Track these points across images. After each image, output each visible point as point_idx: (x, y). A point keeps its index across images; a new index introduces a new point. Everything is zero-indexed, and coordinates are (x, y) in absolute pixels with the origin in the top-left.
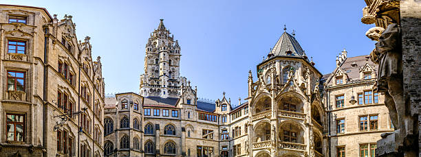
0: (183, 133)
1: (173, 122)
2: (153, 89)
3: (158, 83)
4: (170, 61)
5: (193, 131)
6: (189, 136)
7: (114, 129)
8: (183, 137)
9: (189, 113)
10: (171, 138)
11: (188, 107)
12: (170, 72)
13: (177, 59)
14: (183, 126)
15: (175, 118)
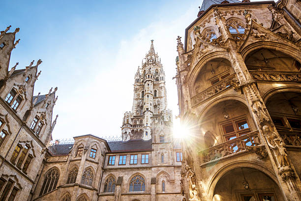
0: (153, 186)
1: (141, 172)
2: (135, 130)
3: (141, 121)
4: (156, 91)
5: (168, 181)
6: (163, 190)
7: (58, 185)
8: (153, 193)
9: (162, 155)
10: (138, 197)
11: (160, 146)
12: (155, 106)
13: (161, 88)
14: (155, 175)
15: (145, 166)
